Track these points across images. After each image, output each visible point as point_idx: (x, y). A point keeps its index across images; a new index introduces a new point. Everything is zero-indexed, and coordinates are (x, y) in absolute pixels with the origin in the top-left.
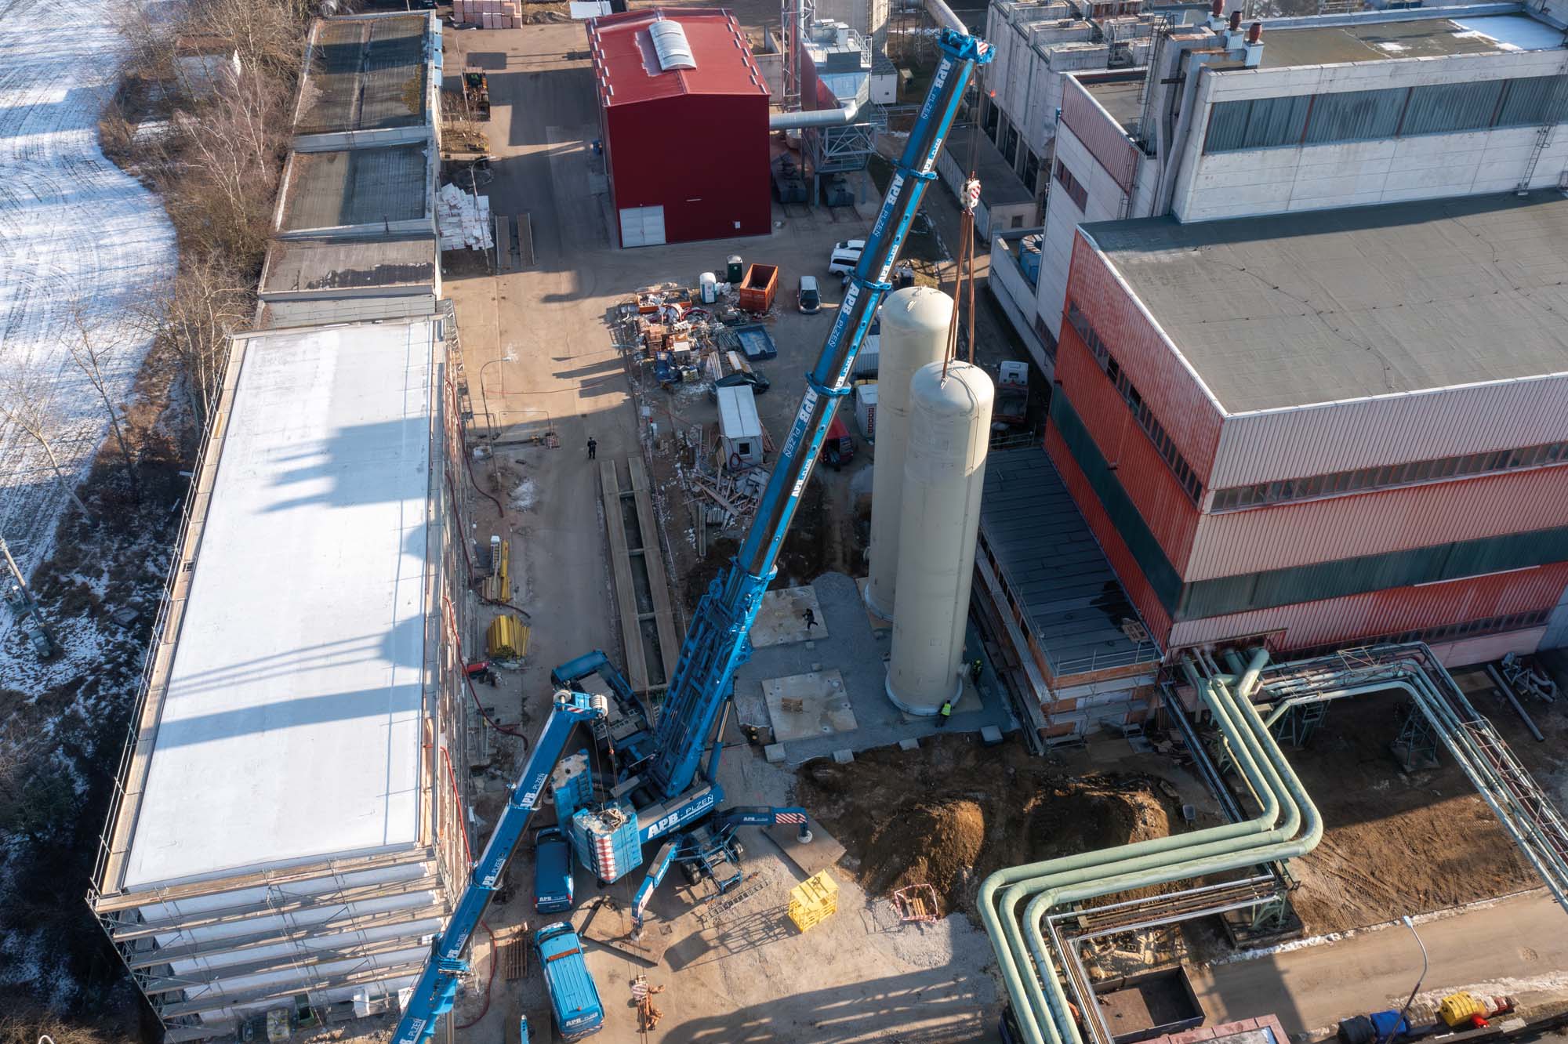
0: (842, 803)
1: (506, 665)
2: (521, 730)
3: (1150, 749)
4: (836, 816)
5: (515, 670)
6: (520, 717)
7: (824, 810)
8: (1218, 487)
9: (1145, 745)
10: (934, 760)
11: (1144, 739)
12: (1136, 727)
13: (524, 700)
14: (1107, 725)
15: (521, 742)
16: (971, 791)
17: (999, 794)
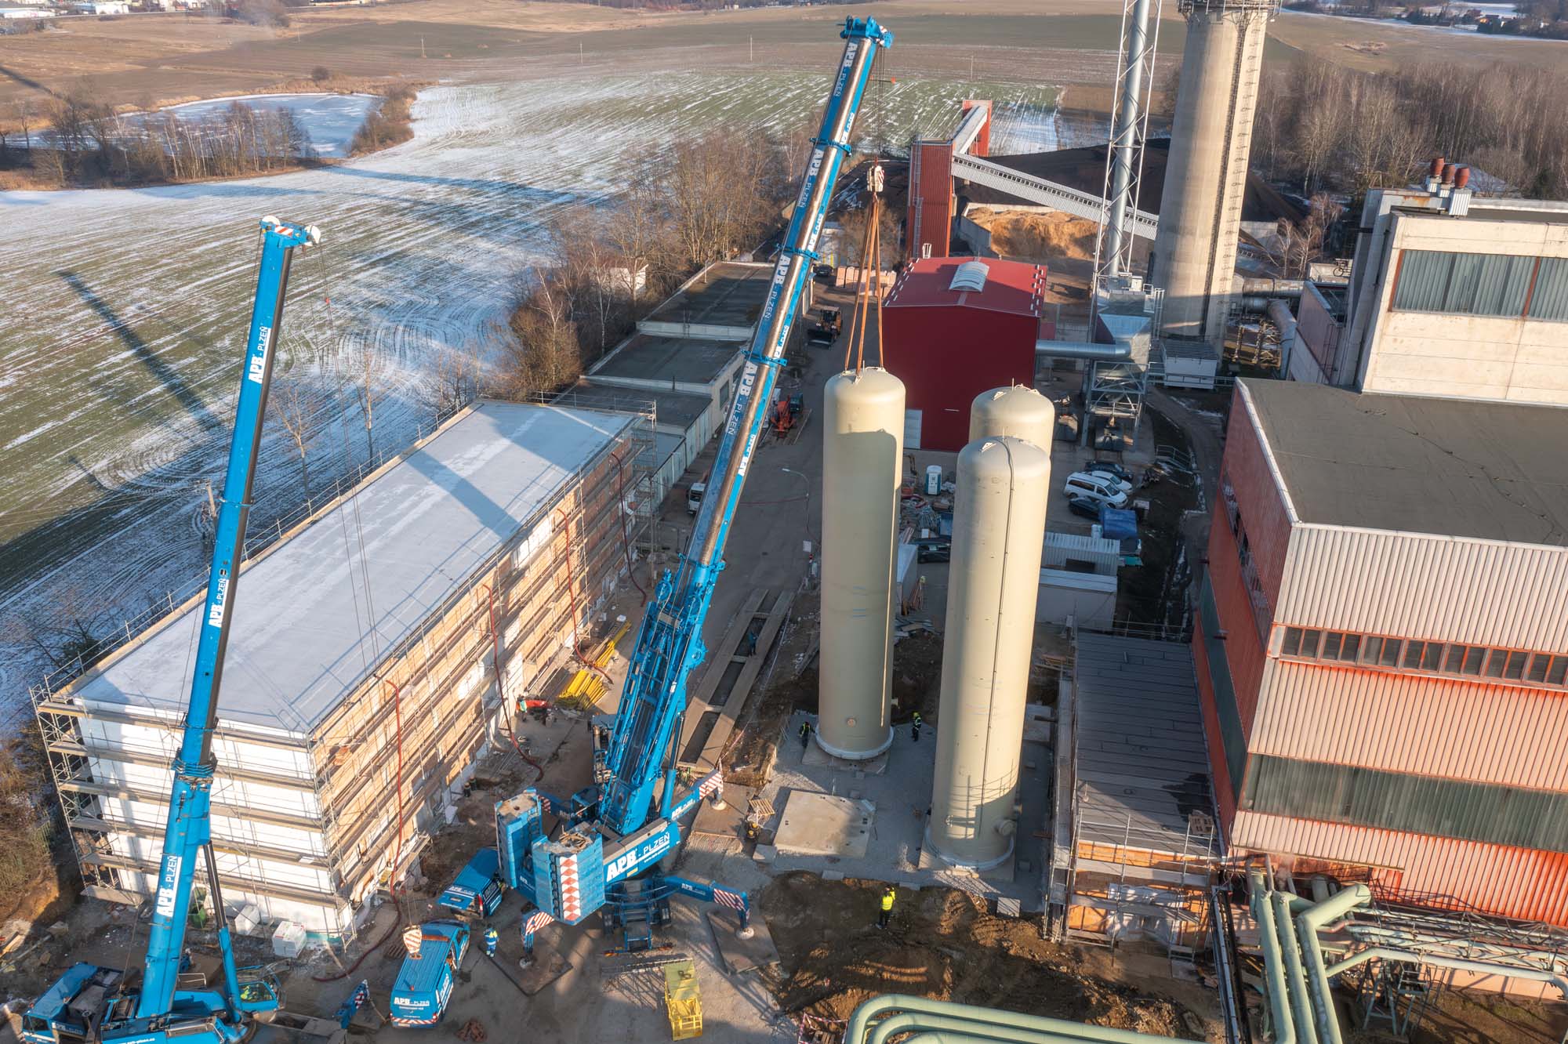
0: (802, 915)
1: (565, 712)
2: (543, 764)
3: (1194, 979)
4: (790, 925)
5: (571, 719)
6: (550, 755)
7: (781, 917)
8: (1288, 622)
9: (1190, 973)
10: (924, 906)
11: (1192, 966)
12: (1188, 950)
13: (563, 743)
14: (1153, 940)
15: (537, 773)
16: (950, 948)
17: (980, 960)
